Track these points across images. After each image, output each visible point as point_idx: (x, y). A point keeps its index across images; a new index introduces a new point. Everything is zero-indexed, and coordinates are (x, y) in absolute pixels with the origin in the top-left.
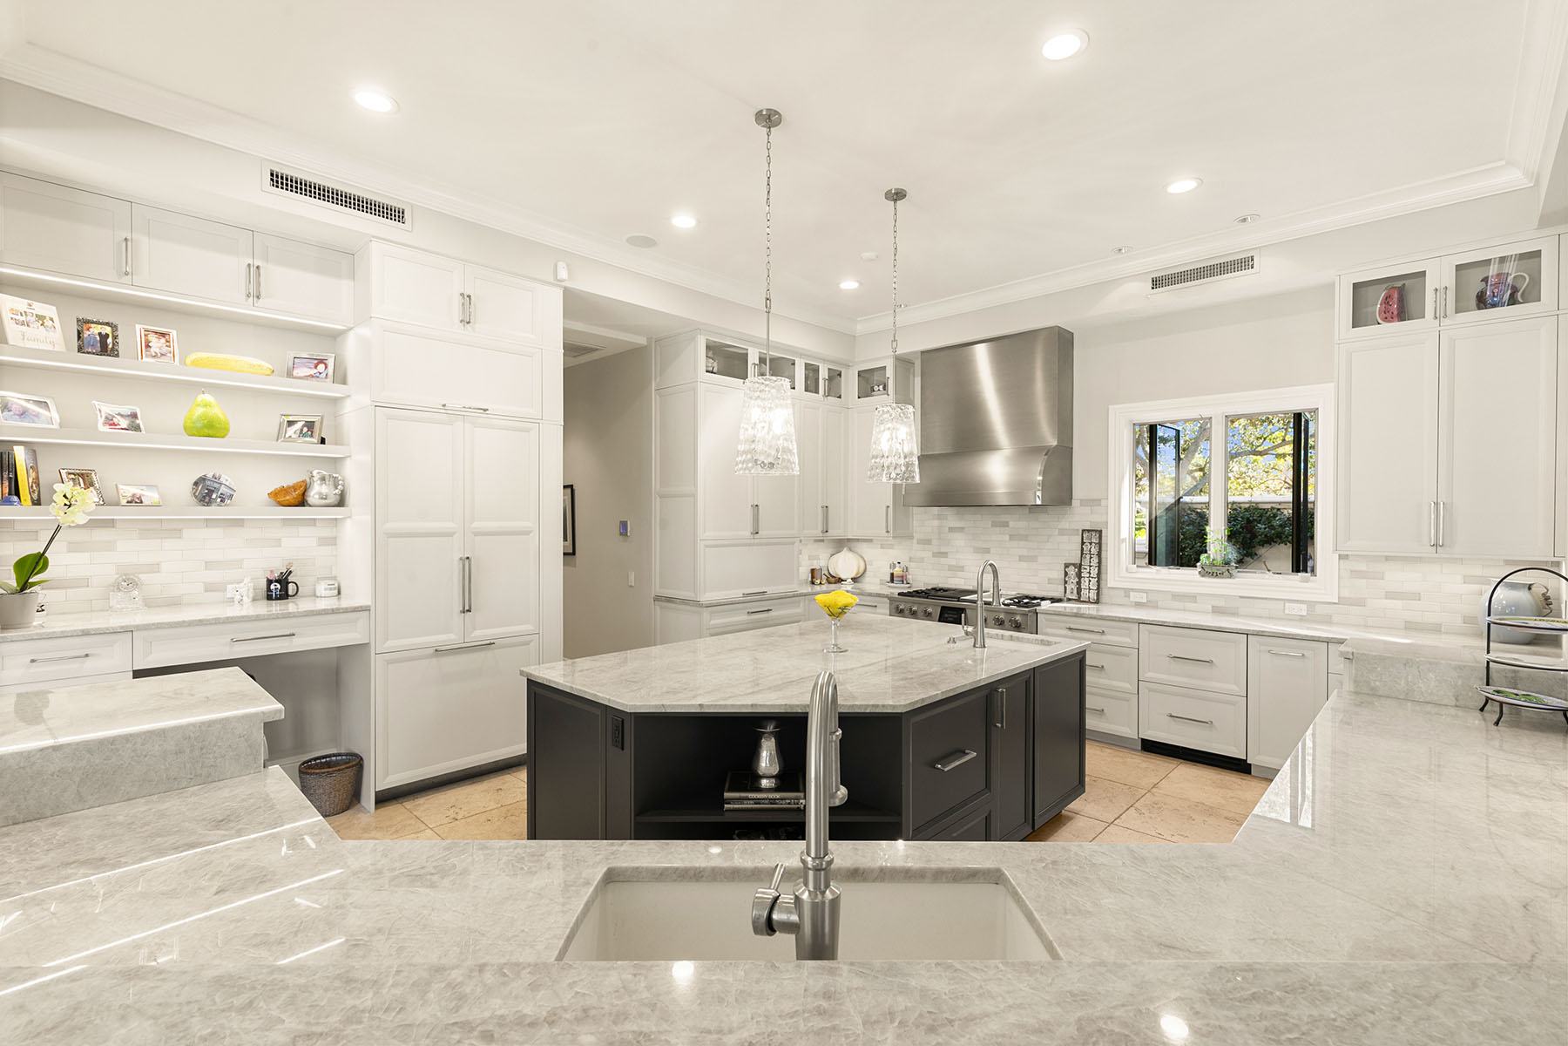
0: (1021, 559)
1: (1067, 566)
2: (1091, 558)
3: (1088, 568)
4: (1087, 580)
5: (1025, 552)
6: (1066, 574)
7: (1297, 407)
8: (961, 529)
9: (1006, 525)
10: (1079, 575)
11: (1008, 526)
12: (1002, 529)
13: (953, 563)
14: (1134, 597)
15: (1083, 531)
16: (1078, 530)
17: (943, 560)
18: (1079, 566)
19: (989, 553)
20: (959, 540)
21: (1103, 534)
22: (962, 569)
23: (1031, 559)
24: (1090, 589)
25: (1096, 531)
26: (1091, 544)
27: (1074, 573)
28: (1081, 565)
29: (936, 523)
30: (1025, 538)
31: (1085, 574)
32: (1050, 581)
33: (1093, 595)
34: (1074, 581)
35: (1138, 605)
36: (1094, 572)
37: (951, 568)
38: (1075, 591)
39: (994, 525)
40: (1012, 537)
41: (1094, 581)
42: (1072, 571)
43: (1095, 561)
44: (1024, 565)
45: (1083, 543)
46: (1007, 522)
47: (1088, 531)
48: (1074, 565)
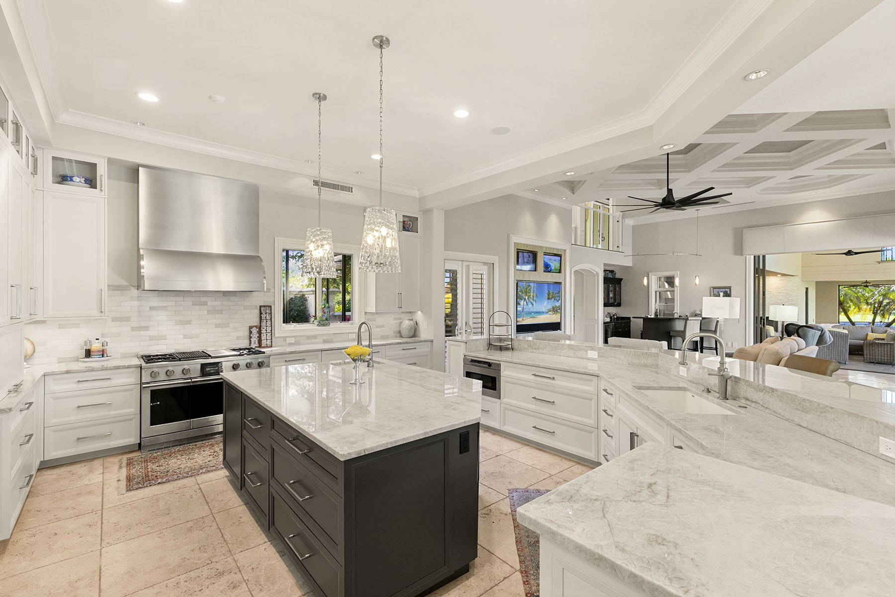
0: (217, 326)
1: (251, 328)
2: (267, 321)
3: (265, 327)
4: (265, 334)
5: (219, 321)
6: (251, 332)
7: (347, 252)
8: (164, 308)
9: (205, 304)
10: (260, 333)
11: (207, 305)
12: (202, 307)
13: (156, 333)
14: (289, 340)
15: (260, 307)
16: (256, 306)
17: (143, 333)
18: (260, 328)
19: (190, 324)
20: (161, 317)
21: (272, 308)
22: (164, 337)
23: (226, 325)
24: (267, 339)
25: (269, 306)
26: (266, 313)
27: (256, 331)
28: (260, 326)
29: (135, 303)
30: (220, 312)
31: (263, 331)
32: (238, 338)
33: (269, 343)
34: (256, 336)
35: (290, 344)
36: (269, 330)
37: (151, 338)
38: (257, 342)
39: (194, 304)
40: (209, 312)
41: (269, 335)
42: (255, 331)
43: (269, 323)
44: (219, 330)
45: (261, 313)
46: (206, 302)
47: (264, 306)
48: (256, 326)
